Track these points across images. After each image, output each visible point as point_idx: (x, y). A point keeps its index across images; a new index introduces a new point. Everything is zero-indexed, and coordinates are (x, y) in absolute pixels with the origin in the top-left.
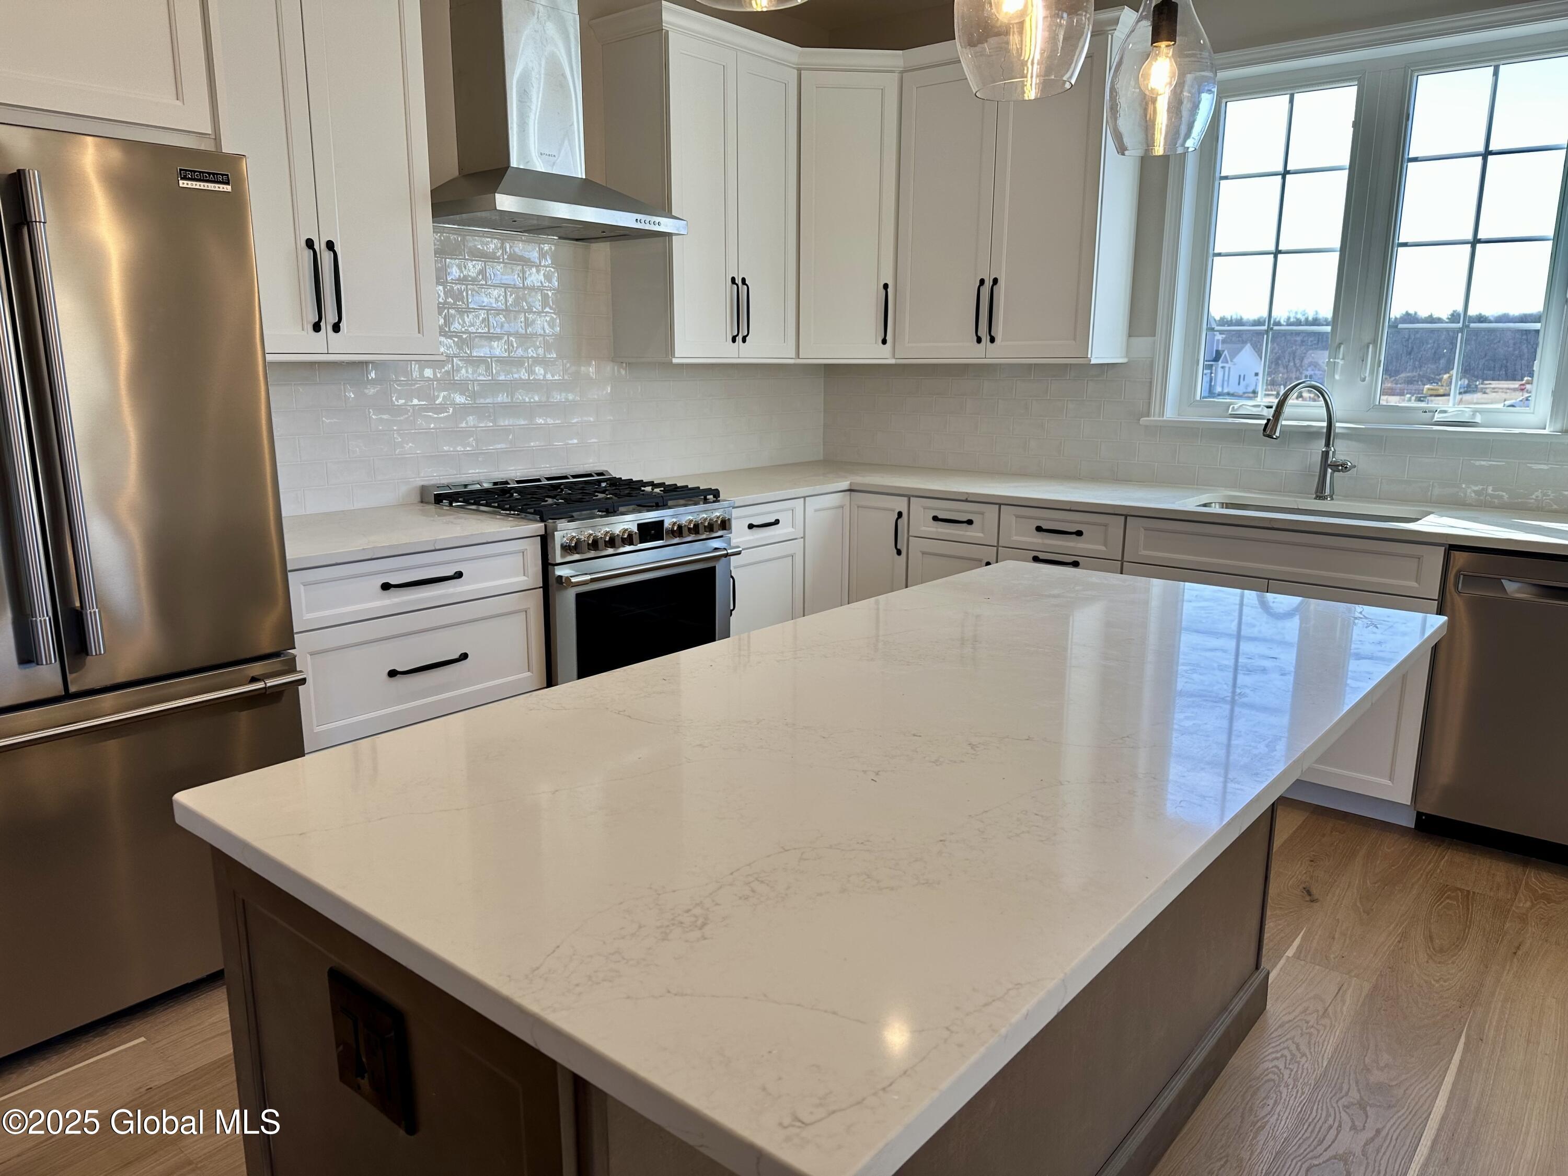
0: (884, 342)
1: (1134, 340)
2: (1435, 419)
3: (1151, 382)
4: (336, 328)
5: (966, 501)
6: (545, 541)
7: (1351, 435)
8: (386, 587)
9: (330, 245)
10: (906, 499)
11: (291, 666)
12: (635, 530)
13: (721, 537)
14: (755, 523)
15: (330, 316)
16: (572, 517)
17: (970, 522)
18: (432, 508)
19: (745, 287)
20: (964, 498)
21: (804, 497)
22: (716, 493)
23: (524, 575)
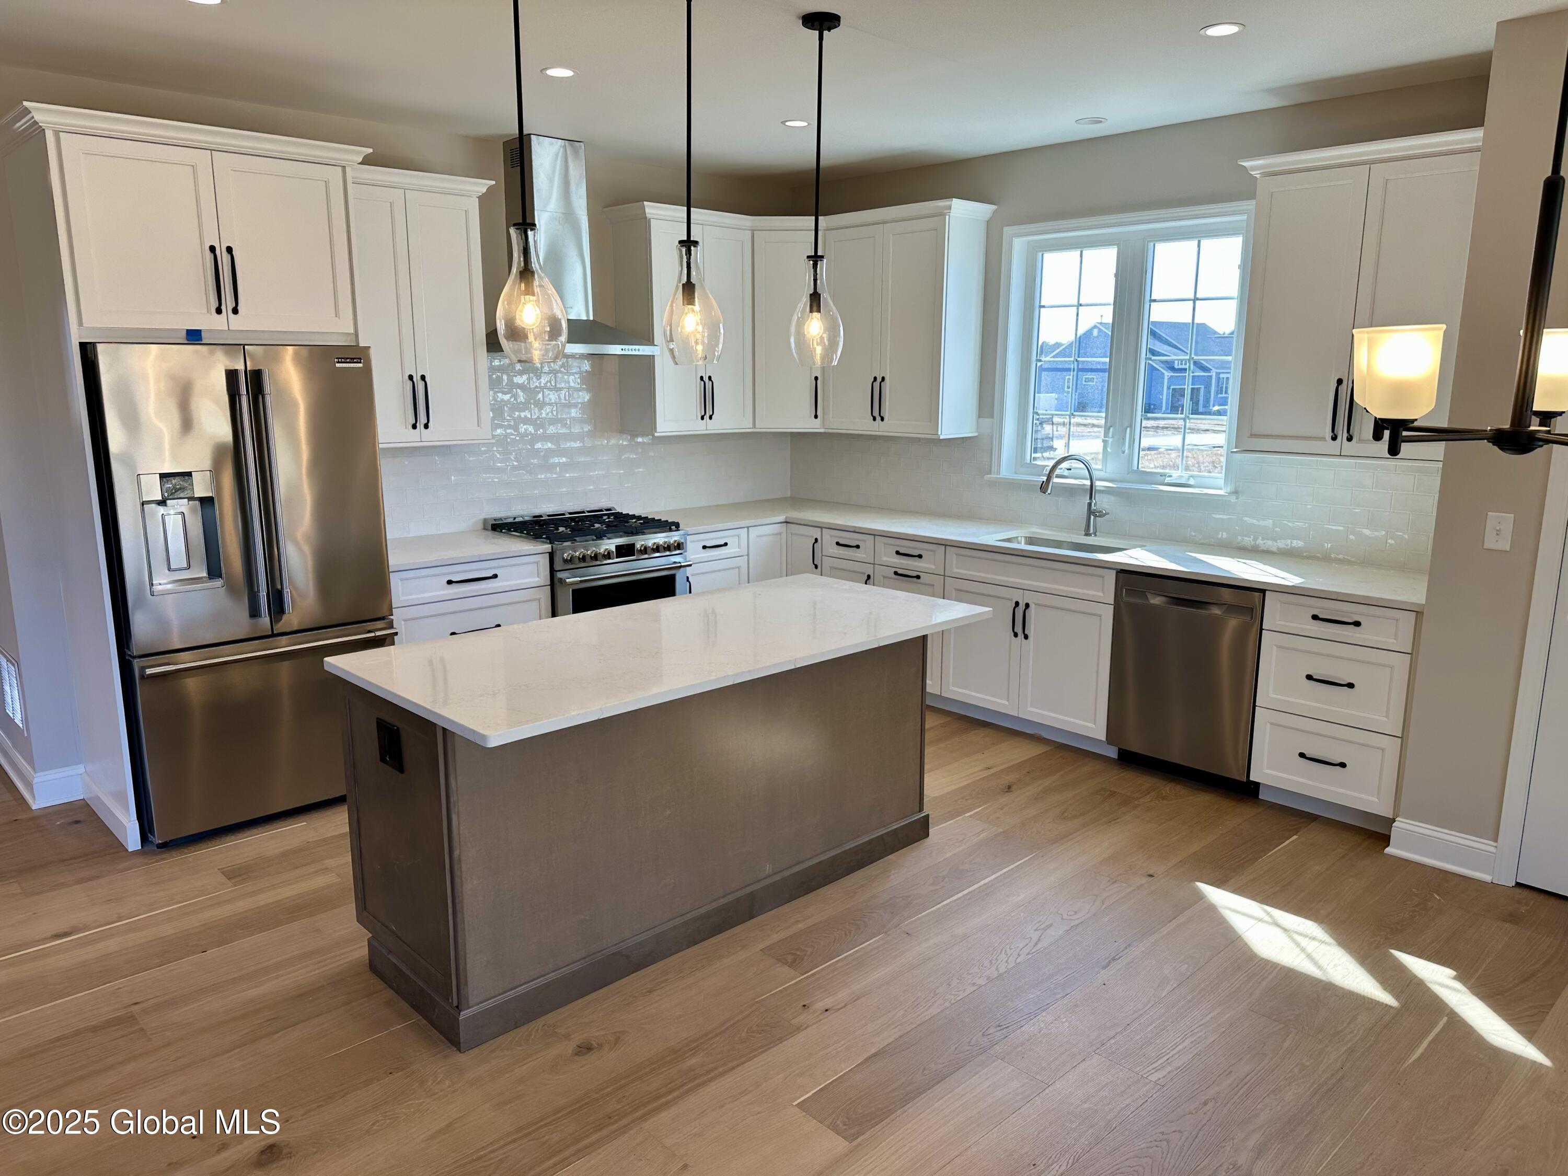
0: (816, 417)
1: (981, 419)
2: (1166, 481)
3: (992, 450)
4: (426, 426)
5: (855, 532)
6: (552, 555)
7: (1108, 491)
8: (450, 582)
9: (423, 378)
10: (820, 529)
11: (391, 626)
12: (614, 550)
13: (681, 554)
14: (708, 545)
15: (422, 419)
16: (576, 540)
17: (858, 547)
18: (490, 533)
19: (711, 382)
20: (853, 530)
21: (748, 528)
22: (677, 525)
23: (538, 577)
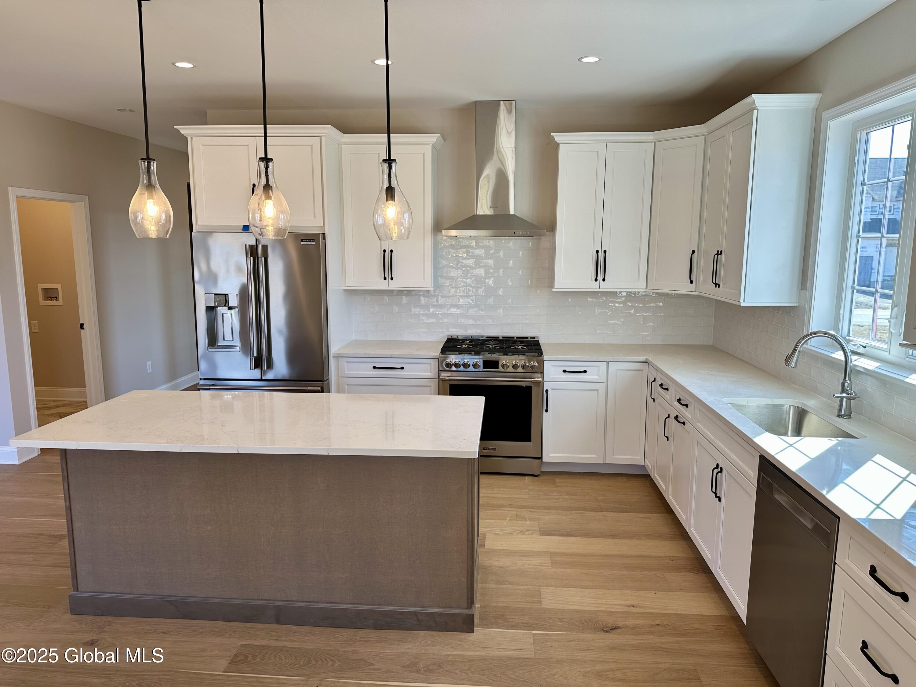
0: (692, 282)
1: (802, 292)
3: (804, 321)
4: (392, 279)
5: (666, 377)
6: (439, 360)
9: (392, 251)
10: (656, 372)
12: (482, 363)
14: (568, 370)
15: (388, 275)
19: (604, 254)
21: (609, 362)
23: (431, 373)
